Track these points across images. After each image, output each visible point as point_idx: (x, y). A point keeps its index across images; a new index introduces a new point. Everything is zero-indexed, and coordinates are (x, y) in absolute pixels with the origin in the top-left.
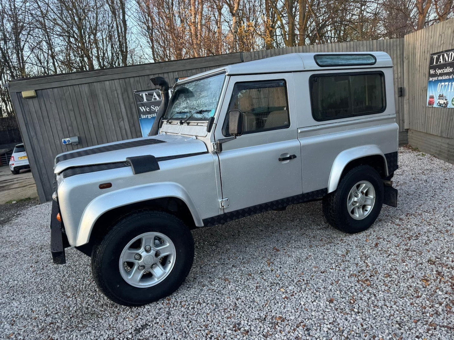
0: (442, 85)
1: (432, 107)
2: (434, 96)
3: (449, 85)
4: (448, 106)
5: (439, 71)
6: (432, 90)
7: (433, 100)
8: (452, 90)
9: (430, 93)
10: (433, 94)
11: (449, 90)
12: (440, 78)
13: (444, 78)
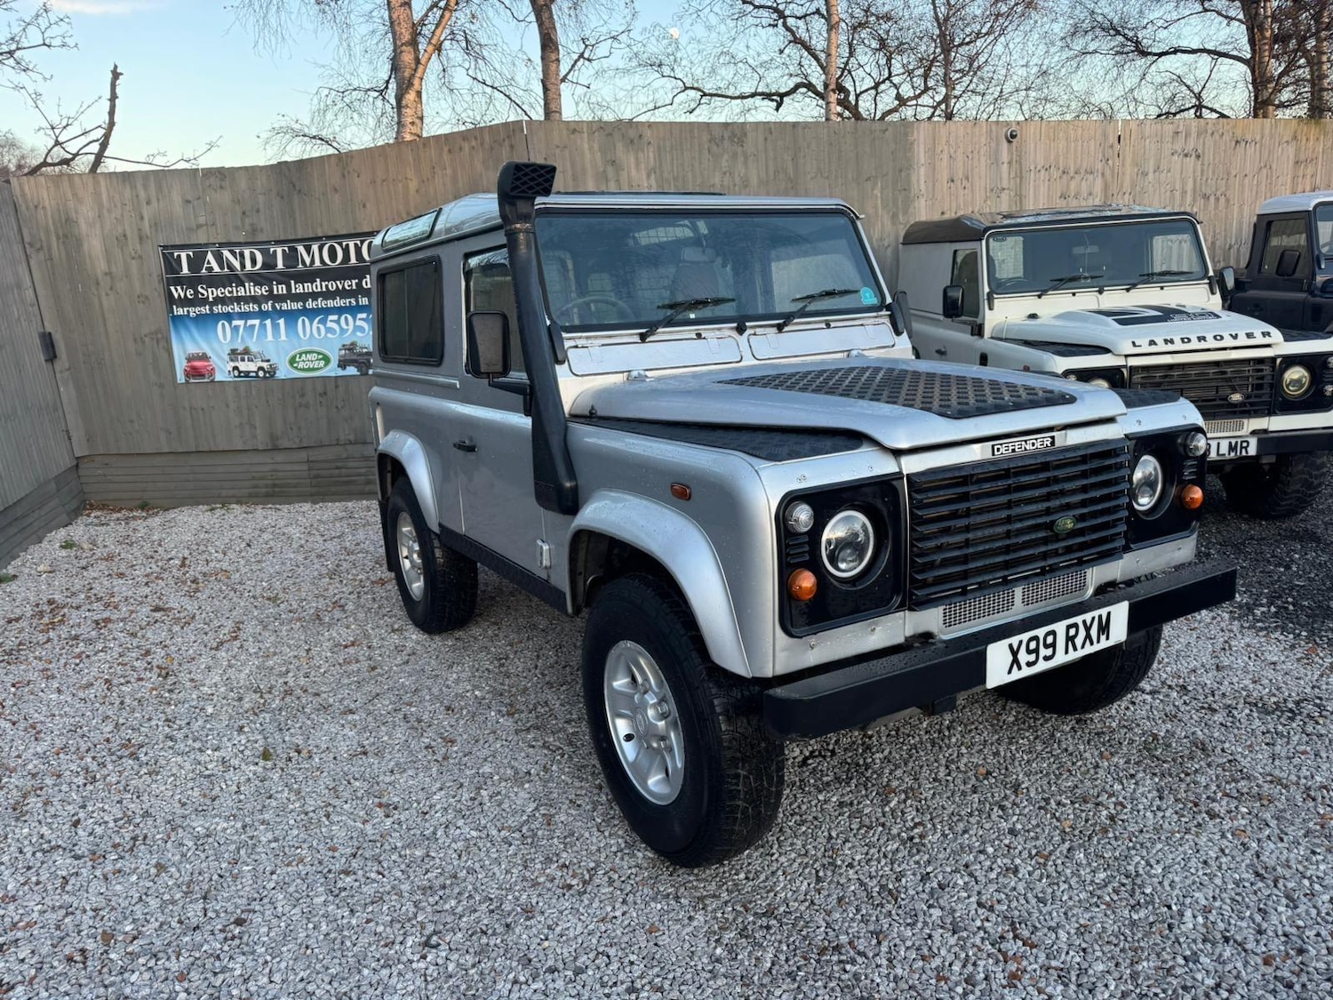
0: (237, 328)
1: (213, 381)
2: (209, 354)
3: (263, 326)
4: (280, 375)
5: (212, 293)
6: (194, 339)
7: (206, 364)
8: (283, 337)
9: (184, 347)
10: (200, 348)
11: (270, 337)
12: (218, 309)
13: (237, 309)
